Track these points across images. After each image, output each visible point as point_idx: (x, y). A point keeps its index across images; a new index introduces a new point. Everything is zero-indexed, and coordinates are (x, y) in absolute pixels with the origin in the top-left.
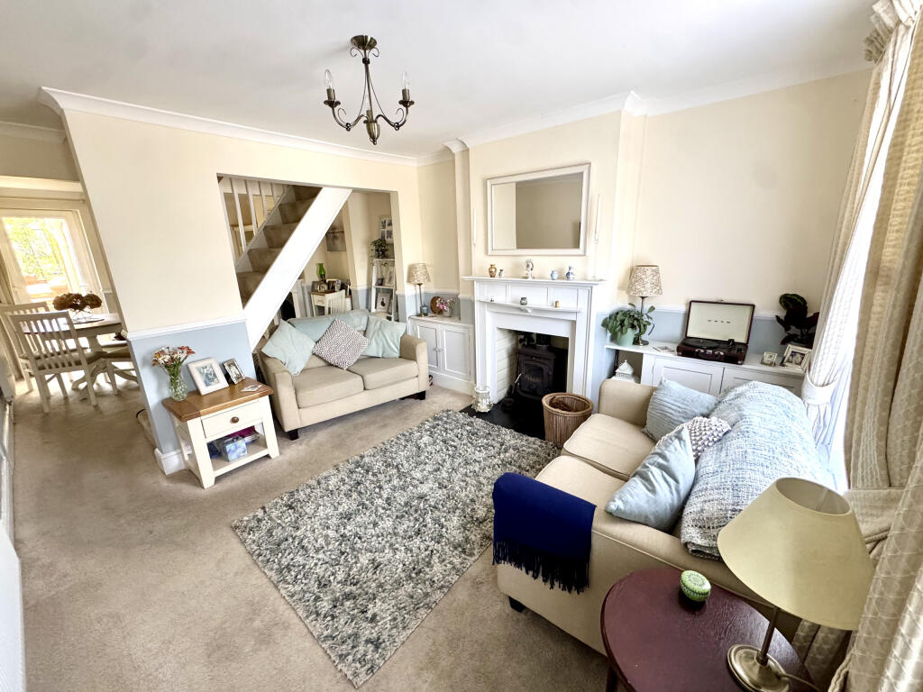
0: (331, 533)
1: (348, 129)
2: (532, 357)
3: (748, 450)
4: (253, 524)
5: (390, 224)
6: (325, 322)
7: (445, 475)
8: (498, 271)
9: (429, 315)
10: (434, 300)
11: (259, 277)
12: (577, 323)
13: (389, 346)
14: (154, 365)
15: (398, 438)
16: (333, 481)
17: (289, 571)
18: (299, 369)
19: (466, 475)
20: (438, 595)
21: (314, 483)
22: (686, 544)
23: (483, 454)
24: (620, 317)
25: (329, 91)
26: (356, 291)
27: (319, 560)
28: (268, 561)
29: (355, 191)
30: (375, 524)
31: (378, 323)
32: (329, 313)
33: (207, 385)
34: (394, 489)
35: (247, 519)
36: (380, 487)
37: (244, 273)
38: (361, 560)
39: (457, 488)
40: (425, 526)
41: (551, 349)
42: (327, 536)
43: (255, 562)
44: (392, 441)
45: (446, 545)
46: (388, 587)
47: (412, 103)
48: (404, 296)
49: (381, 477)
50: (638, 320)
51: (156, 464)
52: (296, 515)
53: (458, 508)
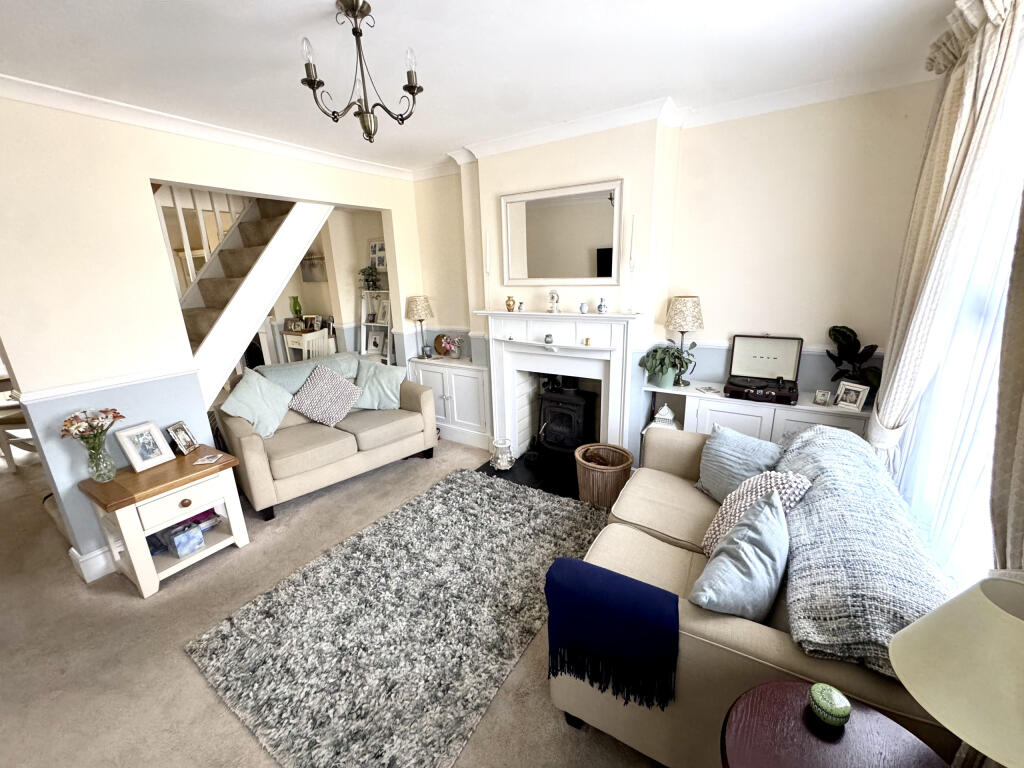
0: (326, 646)
1: (335, 119)
2: (558, 403)
3: (845, 513)
4: (217, 643)
5: (382, 249)
6: (303, 370)
7: (467, 553)
8: (517, 305)
9: (433, 356)
10: (439, 338)
11: (214, 315)
12: (612, 363)
13: (387, 395)
14: (63, 436)
15: (404, 509)
16: (324, 573)
17: (270, 707)
18: (272, 429)
19: (492, 550)
20: (474, 719)
21: (298, 577)
22: (800, 643)
23: (509, 523)
24: (659, 355)
25: (308, 66)
26: (342, 330)
27: (312, 686)
28: (240, 696)
29: (338, 208)
30: (384, 628)
31: (372, 369)
32: (309, 357)
33: (144, 458)
34: (404, 577)
35: (208, 636)
36: (387, 576)
37: (193, 309)
38: (370, 681)
39: (483, 569)
40: (449, 623)
41: (580, 393)
42: (320, 651)
43: (221, 701)
44: (397, 513)
45: (478, 647)
46: (408, 716)
47: (421, 89)
48: (402, 335)
49: (387, 562)
50: (678, 358)
51: (72, 570)
52: (276, 625)
53: (486, 596)
